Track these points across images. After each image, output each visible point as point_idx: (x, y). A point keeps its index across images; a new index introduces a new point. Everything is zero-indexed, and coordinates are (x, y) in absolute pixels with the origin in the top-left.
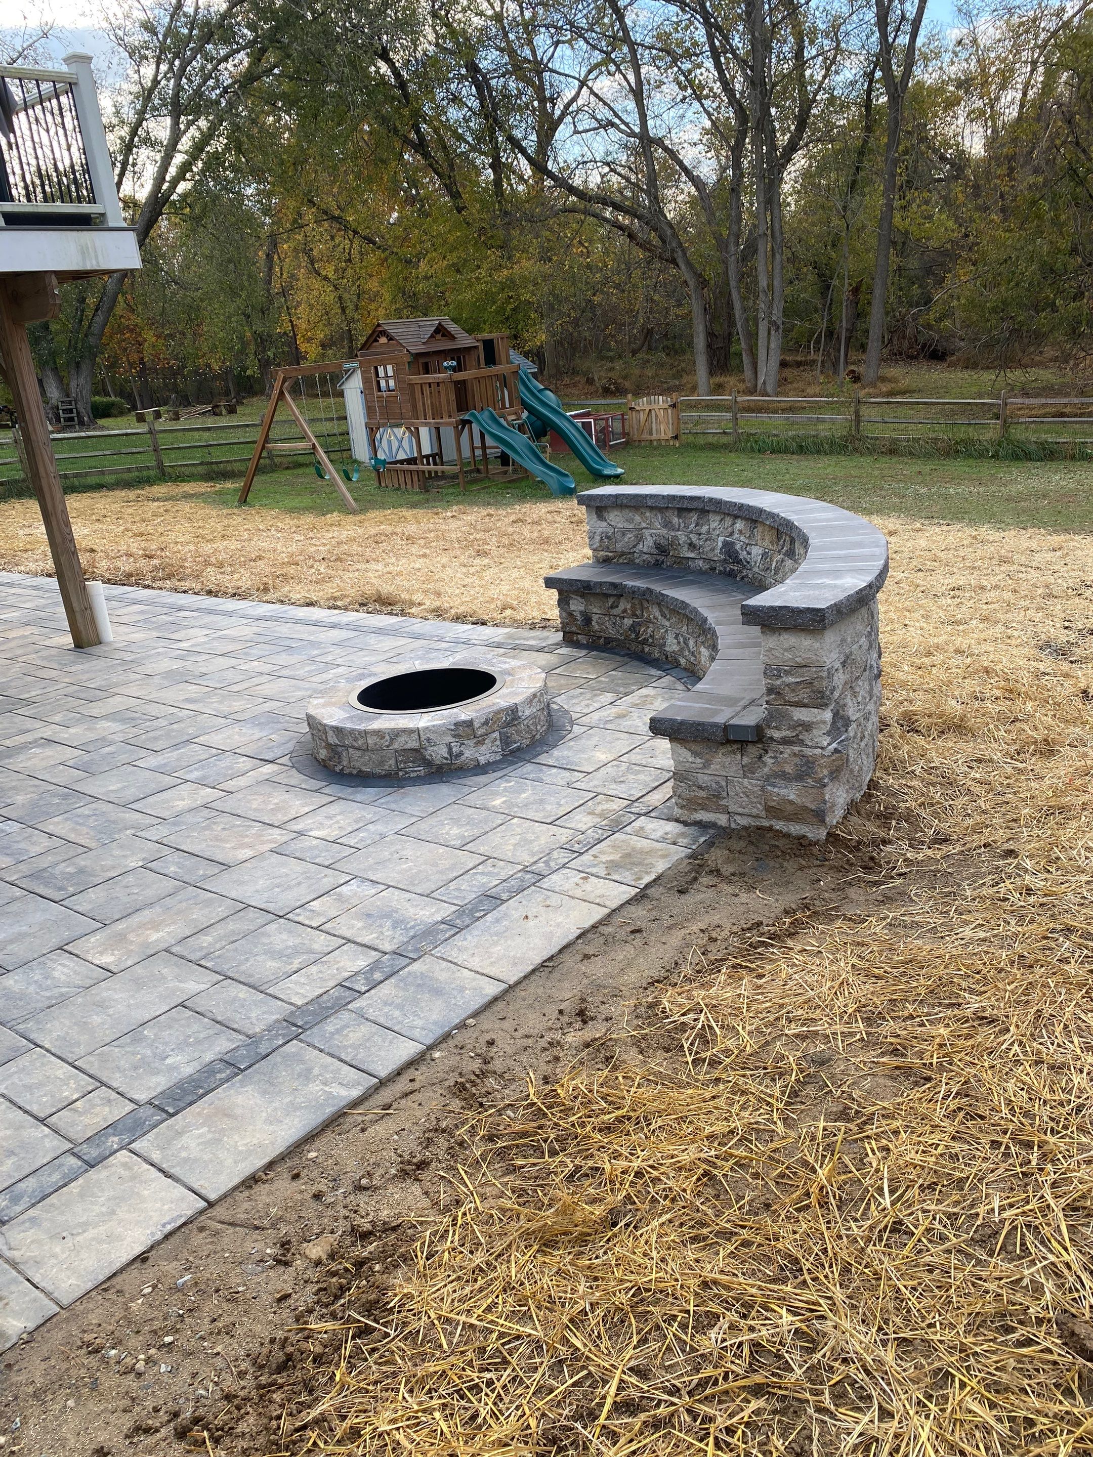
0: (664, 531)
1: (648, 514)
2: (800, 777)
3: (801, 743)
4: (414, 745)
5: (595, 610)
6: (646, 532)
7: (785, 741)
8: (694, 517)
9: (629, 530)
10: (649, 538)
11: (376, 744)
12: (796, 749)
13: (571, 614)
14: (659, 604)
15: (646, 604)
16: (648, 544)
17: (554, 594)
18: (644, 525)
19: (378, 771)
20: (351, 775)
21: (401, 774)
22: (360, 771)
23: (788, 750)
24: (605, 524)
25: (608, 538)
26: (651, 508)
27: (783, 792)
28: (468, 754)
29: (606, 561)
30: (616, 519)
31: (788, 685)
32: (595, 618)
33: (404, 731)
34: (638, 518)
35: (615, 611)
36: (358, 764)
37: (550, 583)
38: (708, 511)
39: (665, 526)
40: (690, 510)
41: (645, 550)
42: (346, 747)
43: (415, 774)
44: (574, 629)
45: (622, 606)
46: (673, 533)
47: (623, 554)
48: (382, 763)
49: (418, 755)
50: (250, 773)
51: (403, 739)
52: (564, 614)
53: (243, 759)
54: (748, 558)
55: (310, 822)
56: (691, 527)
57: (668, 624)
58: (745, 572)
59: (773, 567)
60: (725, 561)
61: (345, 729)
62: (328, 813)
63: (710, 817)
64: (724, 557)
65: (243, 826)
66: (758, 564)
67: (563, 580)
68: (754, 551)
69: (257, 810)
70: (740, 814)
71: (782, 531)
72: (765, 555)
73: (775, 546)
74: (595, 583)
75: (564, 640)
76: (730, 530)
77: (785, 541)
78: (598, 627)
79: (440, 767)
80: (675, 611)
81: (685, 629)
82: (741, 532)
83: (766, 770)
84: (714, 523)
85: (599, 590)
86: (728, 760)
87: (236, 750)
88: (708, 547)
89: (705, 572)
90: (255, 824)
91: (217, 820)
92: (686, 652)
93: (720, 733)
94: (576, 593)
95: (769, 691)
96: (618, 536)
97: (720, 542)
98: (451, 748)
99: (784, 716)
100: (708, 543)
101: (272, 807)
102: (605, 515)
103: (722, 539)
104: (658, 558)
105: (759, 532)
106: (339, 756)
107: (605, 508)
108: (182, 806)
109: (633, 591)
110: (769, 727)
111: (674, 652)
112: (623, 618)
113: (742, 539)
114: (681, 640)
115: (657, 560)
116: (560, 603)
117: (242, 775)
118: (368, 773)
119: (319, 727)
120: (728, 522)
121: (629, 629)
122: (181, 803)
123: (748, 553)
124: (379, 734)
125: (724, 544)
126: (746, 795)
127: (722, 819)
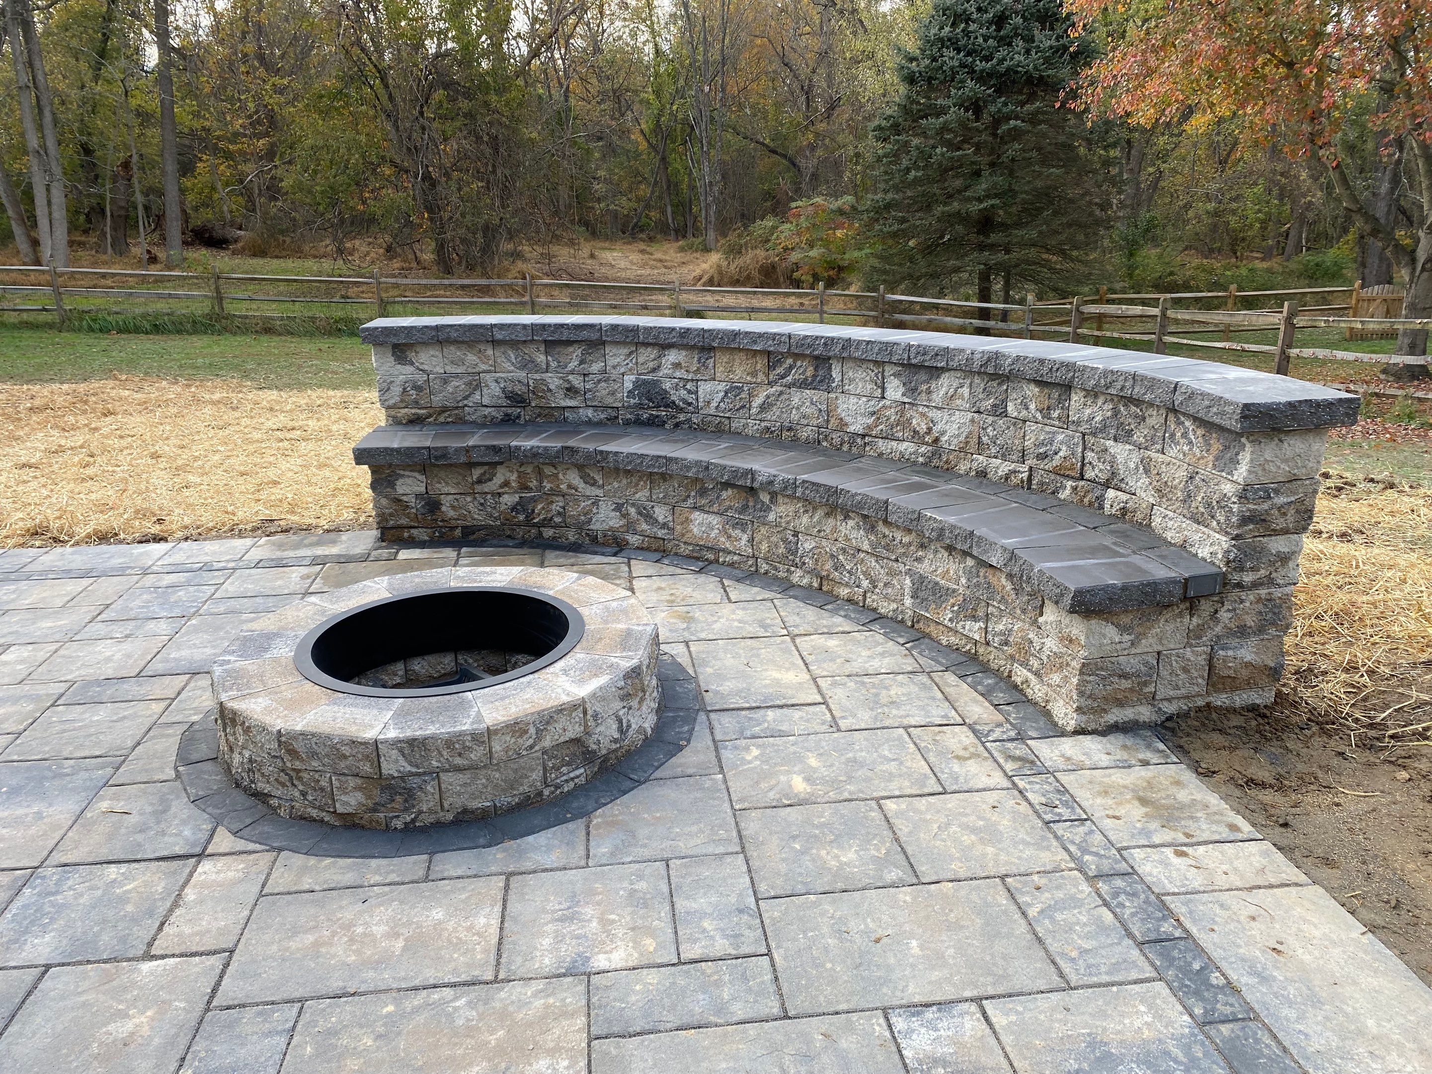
0: (521, 374)
1: (490, 352)
2: (1261, 629)
3: (1272, 582)
4: (574, 731)
5: (446, 490)
6: (487, 377)
7: (1255, 585)
8: (576, 352)
9: (457, 376)
10: (493, 385)
11: (507, 749)
12: (1264, 592)
13: (398, 501)
14: (580, 468)
15: (548, 470)
16: (492, 392)
17: (364, 474)
18: (484, 367)
19: (506, 800)
20: (439, 825)
21: (546, 792)
22: (465, 811)
23: (1250, 597)
24: (409, 369)
25: (418, 388)
26: (496, 343)
27: (1239, 653)
28: (635, 722)
29: (416, 422)
30: (431, 361)
31: (1278, 508)
32: (446, 501)
33: (561, 710)
34: (471, 358)
35: (486, 487)
36: (459, 801)
37: (362, 456)
38: (604, 343)
39: (523, 367)
40: (569, 343)
41: (486, 401)
42: (436, 774)
43: (572, 784)
44: (404, 521)
45: (498, 479)
46: (536, 376)
47: (444, 409)
48: (512, 785)
49: (578, 748)
50: (190, 894)
51: (559, 726)
52: (384, 502)
53: (113, 871)
54: (691, 398)
55: (546, 942)
56: (571, 366)
57: (600, 492)
58: (682, 417)
59: (754, 404)
60: (640, 406)
61: (433, 737)
62: (544, 911)
63: (1126, 714)
64: (637, 401)
65: (416, 1010)
66: (714, 404)
67: (392, 450)
68: (705, 388)
69: (377, 964)
70: (1169, 700)
71: (789, 354)
72: (733, 390)
73: (761, 377)
74: (457, 450)
75: (382, 539)
76: (651, 365)
77: (791, 367)
78: (452, 513)
79: (606, 759)
80: (628, 472)
81: (642, 495)
82: (677, 366)
83: (1218, 629)
84: (616, 356)
85: (463, 459)
86: (1170, 627)
87: (58, 857)
88: (603, 390)
89: (600, 424)
90: (436, 995)
91: (322, 1025)
92: (644, 526)
93: (1178, 591)
94: (412, 468)
95: (1245, 520)
96: (436, 385)
97: (629, 382)
98: (620, 721)
99: (1262, 551)
100: (603, 384)
101: (400, 944)
102: (411, 355)
103: (633, 378)
104: (510, 411)
105: (720, 363)
106: (410, 795)
107: (412, 345)
108: (146, 1031)
109: (534, 454)
110: (1242, 569)
111: (611, 529)
112: (500, 495)
113: (678, 374)
114: (632, 511)
115: (507, 415)
116: (374, 486)
117: (175, 905)
118: (484, 810)
119: (345, 750)
120: (647, 355)
121: (513, 509)
122: (129, 1026)
123: (689, 392)
124: (516, 728)
125: (638, 384)
126: (1185, 670)
127: (1145, 713)
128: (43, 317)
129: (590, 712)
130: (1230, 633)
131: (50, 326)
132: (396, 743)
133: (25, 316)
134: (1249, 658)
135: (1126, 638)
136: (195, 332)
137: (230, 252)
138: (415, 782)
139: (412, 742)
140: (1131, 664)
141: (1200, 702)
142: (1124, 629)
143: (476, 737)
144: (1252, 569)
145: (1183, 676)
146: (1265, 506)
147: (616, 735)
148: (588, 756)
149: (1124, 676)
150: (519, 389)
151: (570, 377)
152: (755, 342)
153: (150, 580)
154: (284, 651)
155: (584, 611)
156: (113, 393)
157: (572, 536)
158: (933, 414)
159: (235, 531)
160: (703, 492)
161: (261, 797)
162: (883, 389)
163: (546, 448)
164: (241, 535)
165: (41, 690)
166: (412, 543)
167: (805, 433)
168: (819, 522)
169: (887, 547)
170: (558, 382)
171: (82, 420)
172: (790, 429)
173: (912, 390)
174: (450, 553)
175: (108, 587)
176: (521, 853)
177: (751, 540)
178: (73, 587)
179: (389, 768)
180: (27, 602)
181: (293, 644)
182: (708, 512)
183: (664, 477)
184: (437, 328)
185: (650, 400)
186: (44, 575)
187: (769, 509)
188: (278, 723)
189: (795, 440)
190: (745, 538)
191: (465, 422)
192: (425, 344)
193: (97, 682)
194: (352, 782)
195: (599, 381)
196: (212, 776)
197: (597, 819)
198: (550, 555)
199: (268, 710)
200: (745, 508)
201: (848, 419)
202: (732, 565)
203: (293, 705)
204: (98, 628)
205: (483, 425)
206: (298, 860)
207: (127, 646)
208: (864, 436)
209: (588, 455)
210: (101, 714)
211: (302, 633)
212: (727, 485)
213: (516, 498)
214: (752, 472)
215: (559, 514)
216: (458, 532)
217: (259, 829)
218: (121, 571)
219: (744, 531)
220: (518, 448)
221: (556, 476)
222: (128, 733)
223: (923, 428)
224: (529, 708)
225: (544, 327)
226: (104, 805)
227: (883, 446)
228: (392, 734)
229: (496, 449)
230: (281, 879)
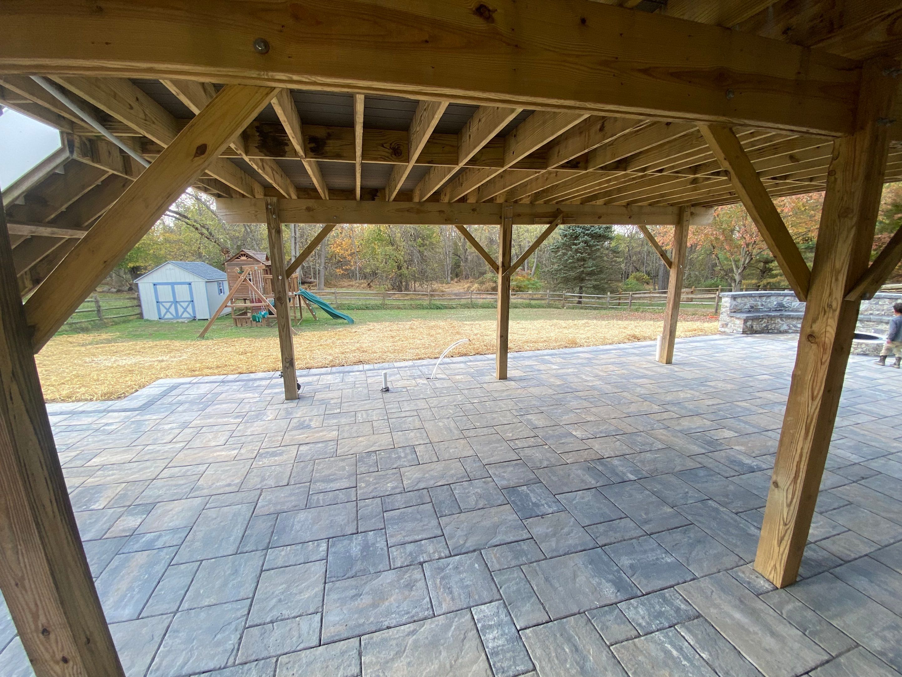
5: (755, 323)
24: (735, 302)
25: (736, 306)
29: (735, 312)
30: (739, 300)
32: (755, 326)
35: (761, 323)
40: (762, 296)
45: (764, 321)
46: (757, 303)
47: (739, 310)
94: (751, 319)
97: (775, 303)
150: (753, 305)
151: (763, 303)
170: (760, 303)
184: (742, 294)
185: (780, 306)
195: (769, 303)
213: (766, 324)
215: (774, 327)
216: (754, 332)
221: (777, 320)
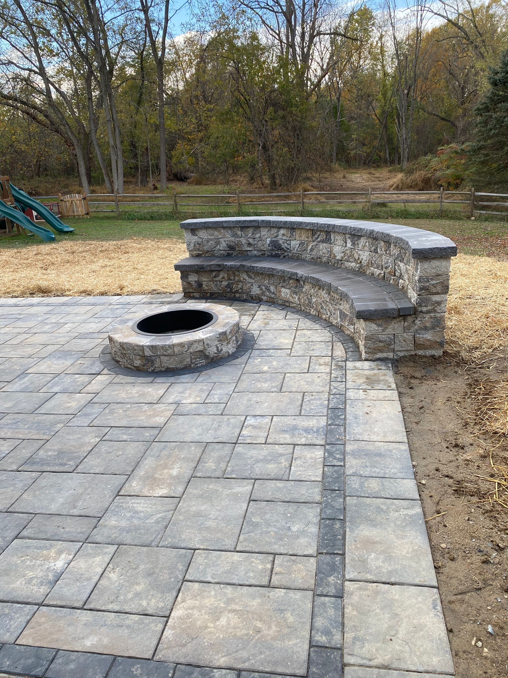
0: (233, 239)
1: (222, 231)
2: (433, 328)
3: (435, 311)
4: (200, 348)
5: (204, 280)
6: (222, 240)
7: (428, 312)
8: (251, 231)
9: (212, 240)
10: (224, 243)
11: (179, 351)
12: (432, 315)
13: (189, 283)
14: (247, 272)
15: (237, 273)
16: (223, 245)
17: (178, 273)
18: (220, 236)
19: (179, 366)
20: (161, 372)
21: (192, 365)
22: (168, 368)
23: (427, 316)
24: (196, 237)
25: (199, 244)
26: (224, 228)
27: (425, 336)
28: (225, 349)
29: (198, 256)
30: (203, 234)
31: (433, 285)
32: (204, 284)
33: (195, 341)
34: (216, 233)
35: (217, 279)
36: (166, 365)
37: (177, 267)
38: (260, 227)
39: (233, 236)
40: (248, 227)
41: (221, 249)
42: (159, 356)
43: (201, 364)
44: (191, 290)
45: (221, 276)
46: (238, 239)
47: (208, 252)
48: (181, 362)
49: (202, 354)
50: (93, 382)
51: (195, 346)
52: (185, 283)
53: (77, 376)
54: (288, 247)
55: (173, 397)
56: (249, 235)
57: (253, 281)
58: (286, 254)
59: (309, 249)
60: (272, 250)
61: (158, 346)
62: (177, 391)
63: (384, 355)
64: (271, 248)
65: (134, 407)
66: (296, 249)
67: (186, 265)
68: (293, 243)
69: (130, 398)
70: (400, 351)
71: (317, 230)
72: (302, 244)
73: (310, 239)
74: (207, 266)
75: (184, 296)
76: (275, 235)
77: (319, 235)
78: (206, 288)
79: (213, 358)
80: (262, 274)
81: (266, 282)
82: (283, 235)
83: (416, 327)
84: (264, 232)
85: (209, 269)
86: (396, 326)
87: (65, 372)
88: (260, 244)
89: (259, 256)
90: (141, 405)
91: (112, 408)
92: (268, 293)
93: (396, 313)
94: (193, 272)
95: (421, 289)
96: (205, 243)
97: (268, 241)
98: (218, 348)
99: (428, 300)
100: (260, 242)
101: (137, 395)
102: (197, 232)
103: (270, 239)
104: (229, 252)
105: (297, 233)
106: (152, 362)
107: (197, 229)
108: (74, 406)
109: (231, 267)
110: (421, 306)
111: (257, 294)
112: (222, 281)
113: (284, 238)
114: (264, 288)
115: (228, 253)
116: (182, 278)
117: (89, 384)
118: (173, 368)
119: (136, 348)
120: (274, 231)
121: (226, 287)
122: (71, 404)
123: (288, 244)
124: (181, 345)
125: (271, 242)
126: (405, 341)
127: (391, 355)
128: (112, 214)
129: (206, 343)
130: (421, 329)
131: (114, 218)
132: (148, 346)
133: (106, 214)
134: (429, 338)
135: (380, 328)
136: (166, 219)
137: (187, 183)
138: (153, 358)
139: (152, 346)
140: (382, 337)
141: (413, 353)
142: (379, 325)
143: (169, 346)
144: (425, 306)
145: (404, 343)
146: (427, 284)
147: (216, 352)
148: (206, 357)
149: (381, 341)
150: (232, 244)
151: (249, 240)
152: (307, 226)
153: (111, 307)
154: (130, 324)
155: (220, 317)
156: (130, 245)
157: (245, 297)
158: (360, 252)
159: (143, 293)
160: (284, 281)
161: (118, 362)
162: (346, 243)
163: (235, 265)
164: (144, 294)
165: (72, 335)
166: (194, 298)
167: (324, 259)
168: (317, 291)
169: (333, 300)
170: (245, 241)
171: (116, 255)
172: (319, 258)
173: (353, 244)
174: (204, 301)
175: (98, 308)
176: (178, 379)
177: (299, 298)
178: (89, 308)
179: (147, 354)
180: (75, 312)
181: (134, 322)
182: (286, 288)
183: (273, 275)
184: (205, 223)
185: (275, 247)
186: (82, 305)
187: (303, 287)
188: (120, 340)
189: (321, 262)
190: (297, 297)
191: (215, 256)
192: (201, 229)
193: (87, 334)
194: (138, 357)
195: (259, 241)
196: (108, 357)
197: (203, 373)
198: (236, 302)
199: (120, 337)
200: (297, 286)
201: (336, 254)
202: (294, 307)
203: (127, 336)
204: (92, 319)
205: (220, 257)
206: (122, 376)
207: (98, 325)
208: (341, 260)
209: (248, 268)
210: (86, 341)
211: (138, 319)
212: (290, 278)
213: (227, 283)
214: (296, 274)
215: (241, 288)
216: (209, 294)
217: (114, 369)
218: (103, 304)
219: (297, 295)
220: (226, 265)
221: (239, 275)
222: (92, 345)
223: (357, 258)
224: (186, 340)
225: (240, 221)
226: (79, 362)
227: (347, 264)
228: (147, 344)
229: (219, 266)
230: (116, 380)
